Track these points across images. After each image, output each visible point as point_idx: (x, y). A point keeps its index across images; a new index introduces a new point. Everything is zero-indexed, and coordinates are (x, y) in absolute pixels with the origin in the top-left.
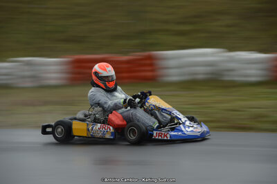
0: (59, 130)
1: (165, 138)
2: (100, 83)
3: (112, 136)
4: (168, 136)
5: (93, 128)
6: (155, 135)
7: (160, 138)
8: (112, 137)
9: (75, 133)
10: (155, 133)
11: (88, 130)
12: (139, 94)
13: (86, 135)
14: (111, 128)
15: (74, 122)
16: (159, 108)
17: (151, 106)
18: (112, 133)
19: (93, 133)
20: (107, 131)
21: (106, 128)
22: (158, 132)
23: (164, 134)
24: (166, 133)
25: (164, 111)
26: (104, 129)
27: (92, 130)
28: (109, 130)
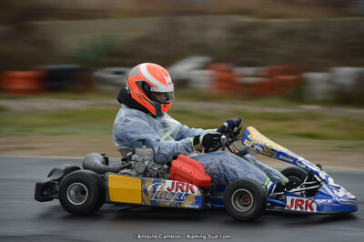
1: (309, 210)
3: (196, 203)
4: (314, 206)
5: (155, 188)
7: (299, 209)
8: (197, 207)
9: (115, 196)
10: (289, 199)
11: (145, 191)
12: (226, 124)
13: (139, 202)
14: (195, 188)
15: (111, 176)
16: (273, 150)
17: (256, 147)
18: (196, 198)
19: (156, 198)
20: (186, 195)
21: (185, 188)
22: (295, 198)
23: (307, 202)
24: (310, 201)
25: (281, 157)
26: (180, 191)
27: (154, 192)
28: (190, 192)
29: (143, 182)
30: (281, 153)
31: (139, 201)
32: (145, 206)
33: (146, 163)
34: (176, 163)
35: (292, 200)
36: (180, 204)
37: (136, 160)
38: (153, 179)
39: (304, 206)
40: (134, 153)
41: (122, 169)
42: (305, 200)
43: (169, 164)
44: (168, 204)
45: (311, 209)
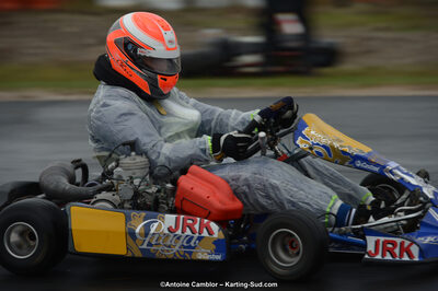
0: (14, 237)
1: (406, 258)
2: (137, 76)
3: (217, 252)
4: (415, 250)
5: (147, 227)
6: (371, 247)
7: (388, 257)
8: (218, 257)
9: (82, 243)
10: (371, 241)
11: (131, 234)
14: (214, 227)
16: (344, 153)
17: (317, 148)
18: (217, 242)
19: (150, 244)
20: (200, 239)
21: (197, 227)
22: (382, 239)
23: (402, 244)
24: (407, 243)
25: (359, 164)
26: (188, 232)
27: (146, 235)
28: (205, 233)
29: (128, 219)
30: (357, 157)
31: (122, 251)
32: (133, 258)
33: (137, 182)
34: (184, 181)
35: (377, 243)
36: (190, 253)
37: (120, 178)
38: (143, 214)
39: (397, 251)
40: (117, 166)
41: (99, 191)
42: (398, 240)
43: (175, 182)
44: (170, 254)
45: (410, 255)
